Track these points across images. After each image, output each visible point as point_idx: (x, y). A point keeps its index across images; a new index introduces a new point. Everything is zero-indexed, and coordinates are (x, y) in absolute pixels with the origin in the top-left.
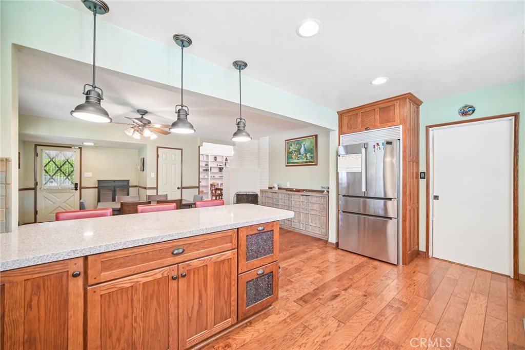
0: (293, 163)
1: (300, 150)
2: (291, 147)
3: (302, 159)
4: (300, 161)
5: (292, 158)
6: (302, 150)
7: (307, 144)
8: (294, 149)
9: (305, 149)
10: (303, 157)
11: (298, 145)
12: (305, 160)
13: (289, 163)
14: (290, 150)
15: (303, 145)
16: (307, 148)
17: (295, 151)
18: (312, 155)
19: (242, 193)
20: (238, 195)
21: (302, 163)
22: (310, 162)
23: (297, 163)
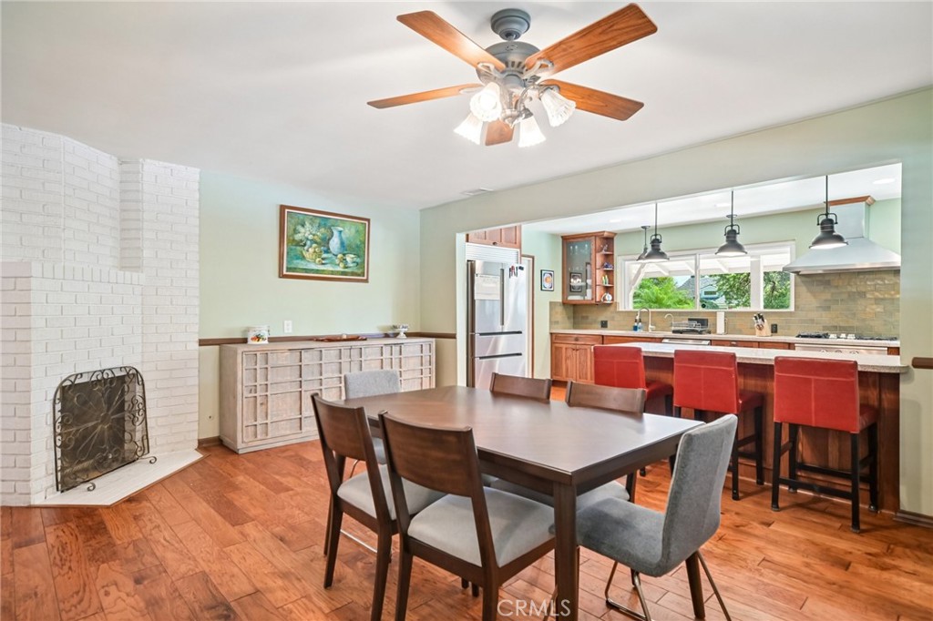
0: (306, 270)
1: (328, 243)
2: (302, 230)
3: (332, 263)
4: (329, 268)
5: (303, 258)
6: (334, 244)
7: (349, 232)
8: (310, 237)
9: (342, 244)
10: (337, 261)
11: (322, 230)
12: (340, 268)
13: (294, 269)
14: (298, 237)
15: (336, 233)
16: (346, 242)
17: (313, 241)
18: (358, 260)
19: (85, 379)
20: (73, 386)
21: (332, 273)
22: (353, 274)
23: (317, 271)
